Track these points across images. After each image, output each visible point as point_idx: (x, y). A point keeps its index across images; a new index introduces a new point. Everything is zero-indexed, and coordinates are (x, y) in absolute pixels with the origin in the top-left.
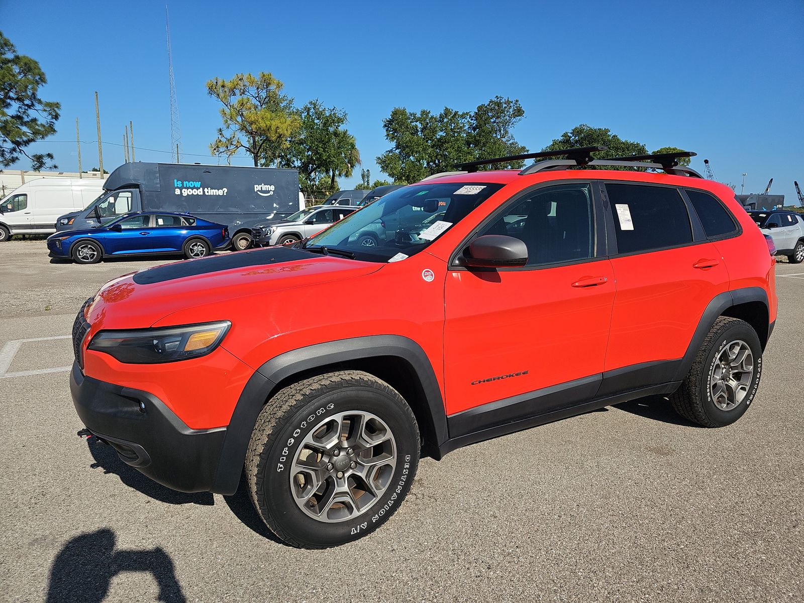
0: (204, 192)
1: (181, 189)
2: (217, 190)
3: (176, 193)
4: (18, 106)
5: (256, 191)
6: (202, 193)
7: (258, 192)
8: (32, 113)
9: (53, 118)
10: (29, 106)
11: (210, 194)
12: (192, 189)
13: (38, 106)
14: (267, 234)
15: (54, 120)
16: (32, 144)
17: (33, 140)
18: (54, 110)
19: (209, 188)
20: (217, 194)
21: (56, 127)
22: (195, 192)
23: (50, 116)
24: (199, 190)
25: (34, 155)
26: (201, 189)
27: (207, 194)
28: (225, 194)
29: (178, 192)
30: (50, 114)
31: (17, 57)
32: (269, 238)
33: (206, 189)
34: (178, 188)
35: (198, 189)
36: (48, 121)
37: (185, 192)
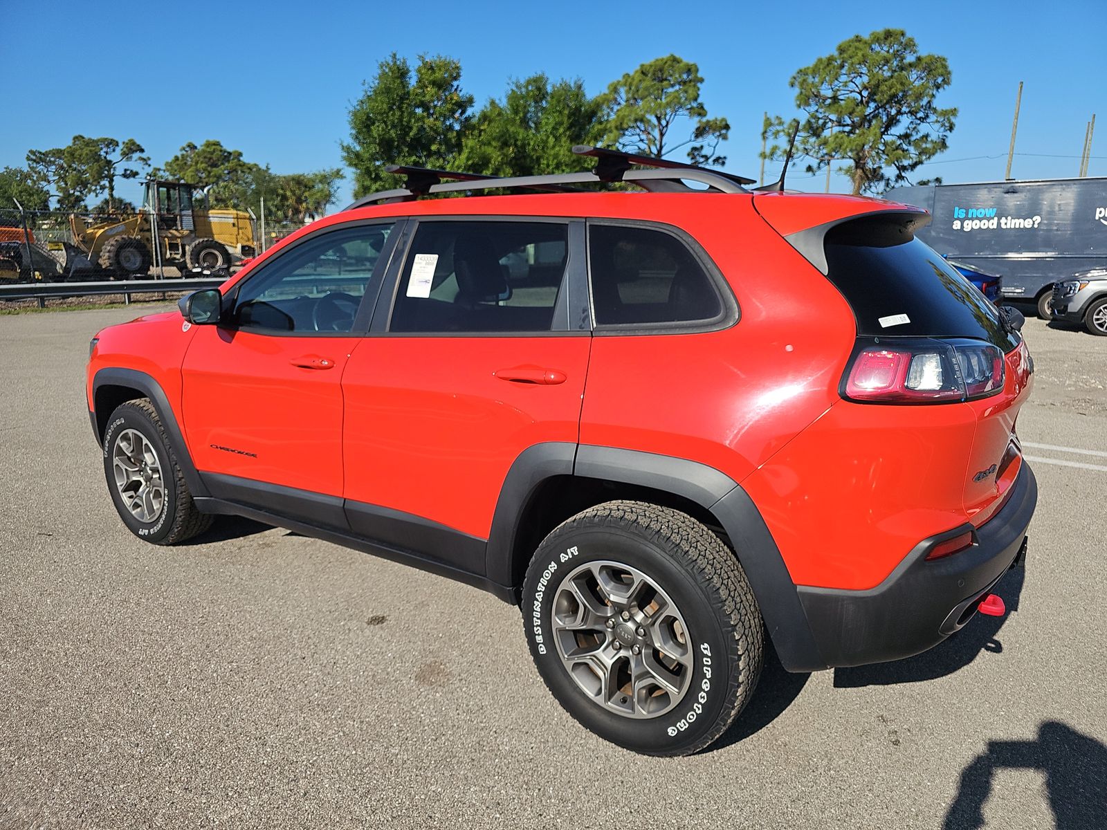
0: (999, 224)
1: (962, 221)
2: (1022, 220)
3: (954, 227)
4: (910, 120)
5: (1097, 218)
6: (995, 226)
7: (1101, 220)
8: (924, 128)
9: (946, 131)
10: (922, 120)
11: (1008, 227)
12: (980, 220)
13: (933, 118)
14: (1069, 293)
15: (948, 133)
16: (919, 167)
17: (921, 162)
18: (948, 120)
19: (1009, 218)
20: (1022, 226)
21: (948, 143)
22: (984, 225)
23: (943, 128)
24: (991, 221)
25: (919, 181)
26: (996, 219)
27: (1003, 226)
28: (1036, 226)
29: (957, 225)
30: (943, 125)
31: (919, 59)
32: (1070, 300)
33: (1003, 218)
34: (958, 219)
35: (989, 219)
36: (941, 134)
37: (968, 226)
